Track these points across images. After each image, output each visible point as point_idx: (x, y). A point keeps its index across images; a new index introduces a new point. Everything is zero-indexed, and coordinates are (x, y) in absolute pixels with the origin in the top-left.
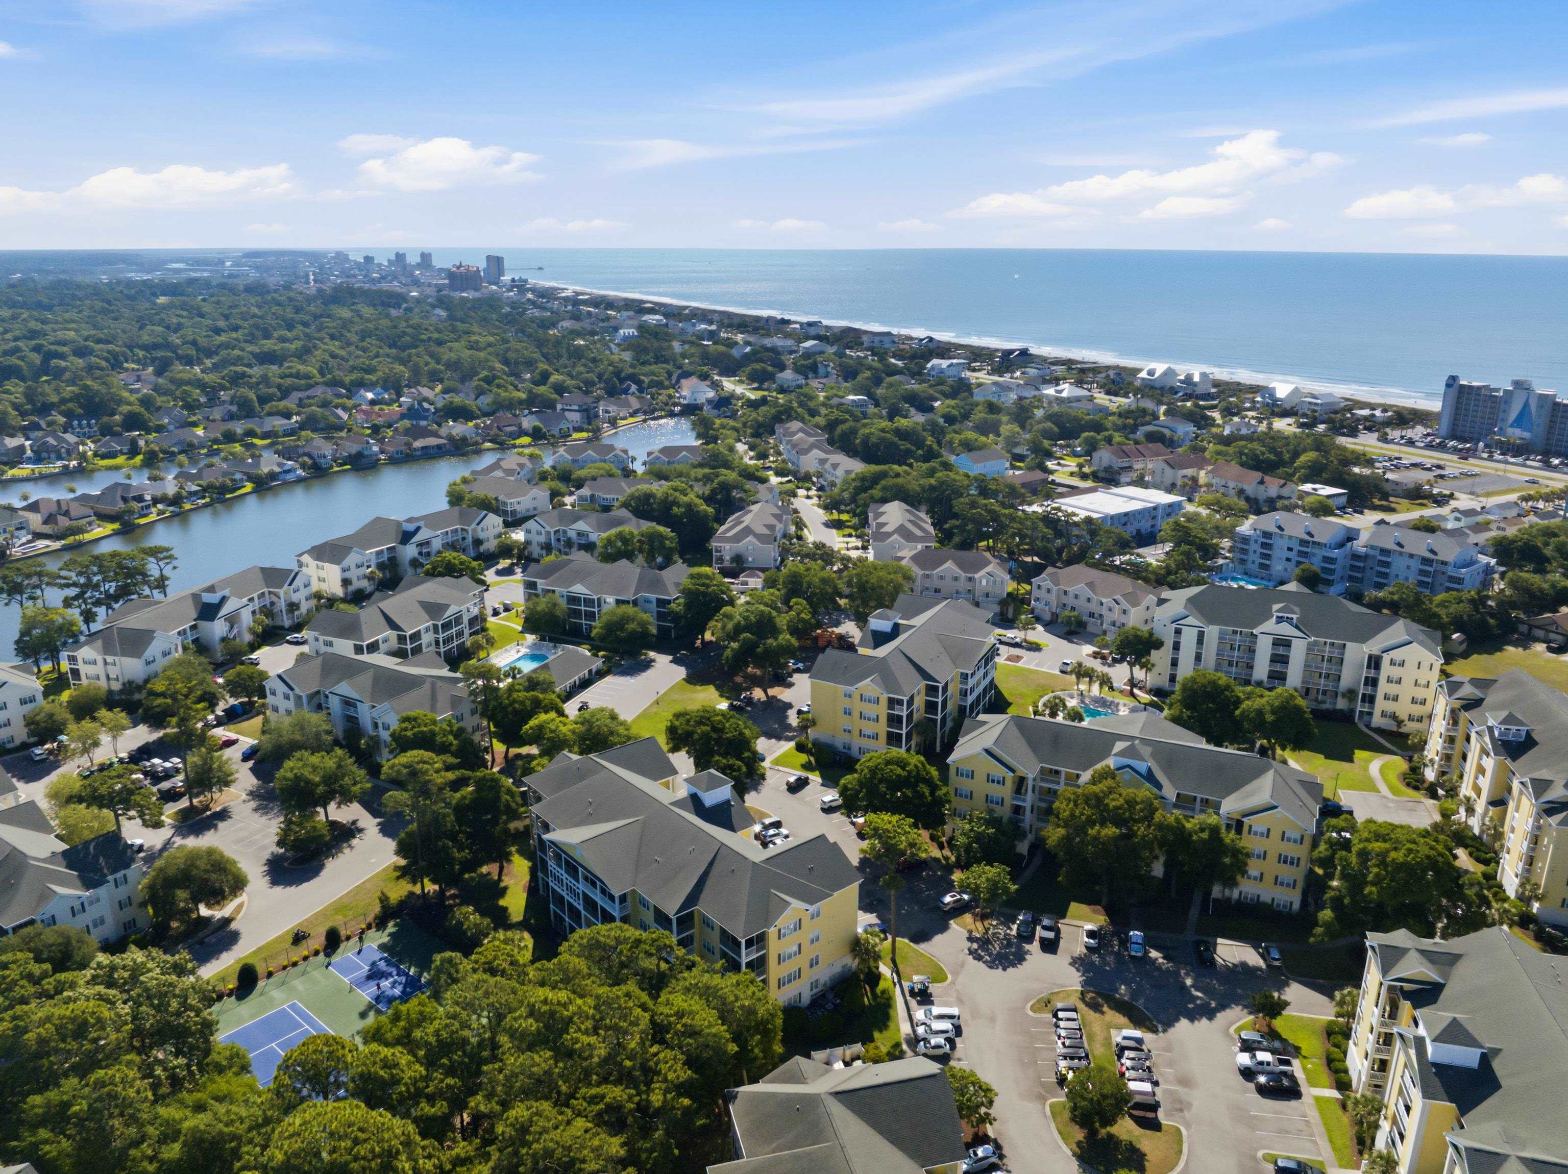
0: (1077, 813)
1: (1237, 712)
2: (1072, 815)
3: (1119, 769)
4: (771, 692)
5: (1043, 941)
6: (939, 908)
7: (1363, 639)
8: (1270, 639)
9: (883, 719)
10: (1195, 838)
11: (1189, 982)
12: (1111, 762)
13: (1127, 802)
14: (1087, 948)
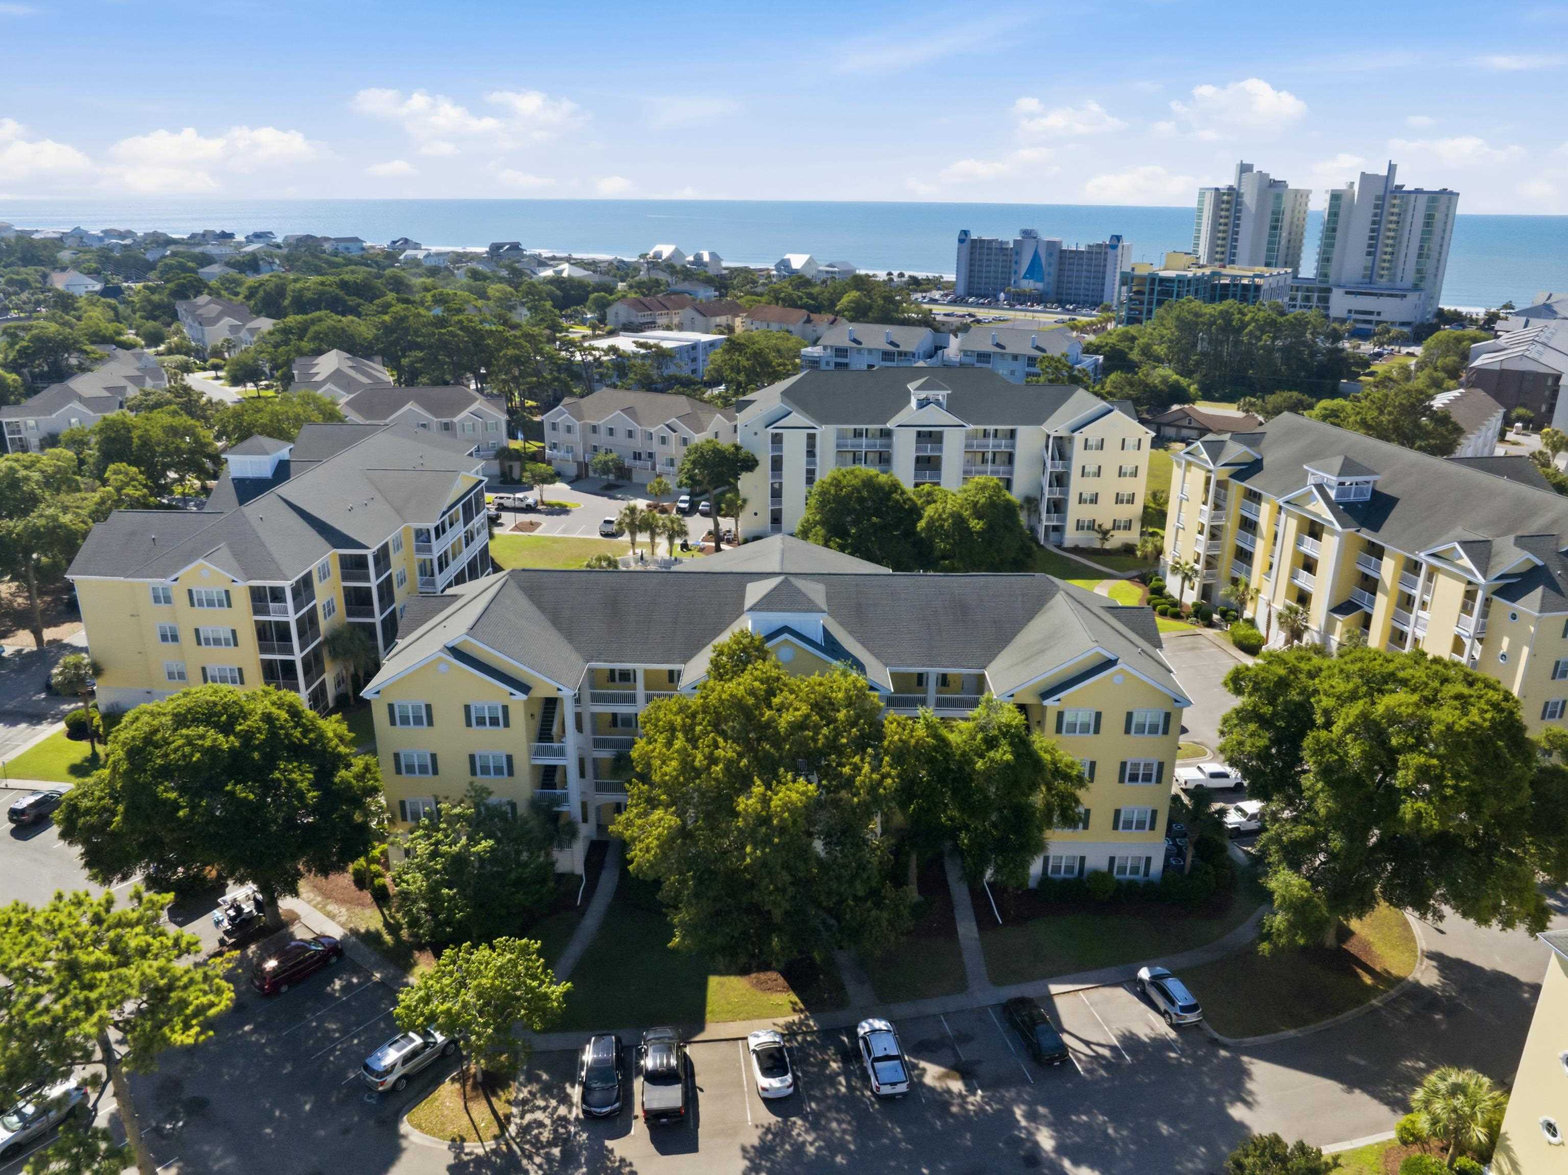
0: (699, 760)
1: (921, 524)
2: (688, 768)
3: (770, 637)
4: (49, 634)
5: (654, 1118)
6: (369, 1088)
7: (1038, 419)
8: (912, 433)
9: (248, 637)
10: (980, 765)
11: (1046, 1140)
12: (747, 623)
13: (816, 706)
14: (773, 1103)
